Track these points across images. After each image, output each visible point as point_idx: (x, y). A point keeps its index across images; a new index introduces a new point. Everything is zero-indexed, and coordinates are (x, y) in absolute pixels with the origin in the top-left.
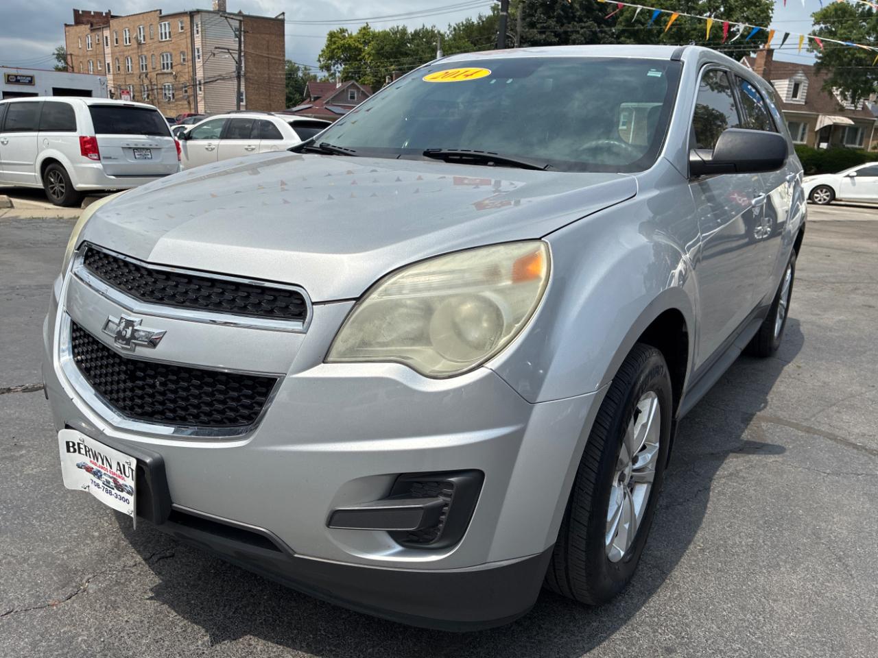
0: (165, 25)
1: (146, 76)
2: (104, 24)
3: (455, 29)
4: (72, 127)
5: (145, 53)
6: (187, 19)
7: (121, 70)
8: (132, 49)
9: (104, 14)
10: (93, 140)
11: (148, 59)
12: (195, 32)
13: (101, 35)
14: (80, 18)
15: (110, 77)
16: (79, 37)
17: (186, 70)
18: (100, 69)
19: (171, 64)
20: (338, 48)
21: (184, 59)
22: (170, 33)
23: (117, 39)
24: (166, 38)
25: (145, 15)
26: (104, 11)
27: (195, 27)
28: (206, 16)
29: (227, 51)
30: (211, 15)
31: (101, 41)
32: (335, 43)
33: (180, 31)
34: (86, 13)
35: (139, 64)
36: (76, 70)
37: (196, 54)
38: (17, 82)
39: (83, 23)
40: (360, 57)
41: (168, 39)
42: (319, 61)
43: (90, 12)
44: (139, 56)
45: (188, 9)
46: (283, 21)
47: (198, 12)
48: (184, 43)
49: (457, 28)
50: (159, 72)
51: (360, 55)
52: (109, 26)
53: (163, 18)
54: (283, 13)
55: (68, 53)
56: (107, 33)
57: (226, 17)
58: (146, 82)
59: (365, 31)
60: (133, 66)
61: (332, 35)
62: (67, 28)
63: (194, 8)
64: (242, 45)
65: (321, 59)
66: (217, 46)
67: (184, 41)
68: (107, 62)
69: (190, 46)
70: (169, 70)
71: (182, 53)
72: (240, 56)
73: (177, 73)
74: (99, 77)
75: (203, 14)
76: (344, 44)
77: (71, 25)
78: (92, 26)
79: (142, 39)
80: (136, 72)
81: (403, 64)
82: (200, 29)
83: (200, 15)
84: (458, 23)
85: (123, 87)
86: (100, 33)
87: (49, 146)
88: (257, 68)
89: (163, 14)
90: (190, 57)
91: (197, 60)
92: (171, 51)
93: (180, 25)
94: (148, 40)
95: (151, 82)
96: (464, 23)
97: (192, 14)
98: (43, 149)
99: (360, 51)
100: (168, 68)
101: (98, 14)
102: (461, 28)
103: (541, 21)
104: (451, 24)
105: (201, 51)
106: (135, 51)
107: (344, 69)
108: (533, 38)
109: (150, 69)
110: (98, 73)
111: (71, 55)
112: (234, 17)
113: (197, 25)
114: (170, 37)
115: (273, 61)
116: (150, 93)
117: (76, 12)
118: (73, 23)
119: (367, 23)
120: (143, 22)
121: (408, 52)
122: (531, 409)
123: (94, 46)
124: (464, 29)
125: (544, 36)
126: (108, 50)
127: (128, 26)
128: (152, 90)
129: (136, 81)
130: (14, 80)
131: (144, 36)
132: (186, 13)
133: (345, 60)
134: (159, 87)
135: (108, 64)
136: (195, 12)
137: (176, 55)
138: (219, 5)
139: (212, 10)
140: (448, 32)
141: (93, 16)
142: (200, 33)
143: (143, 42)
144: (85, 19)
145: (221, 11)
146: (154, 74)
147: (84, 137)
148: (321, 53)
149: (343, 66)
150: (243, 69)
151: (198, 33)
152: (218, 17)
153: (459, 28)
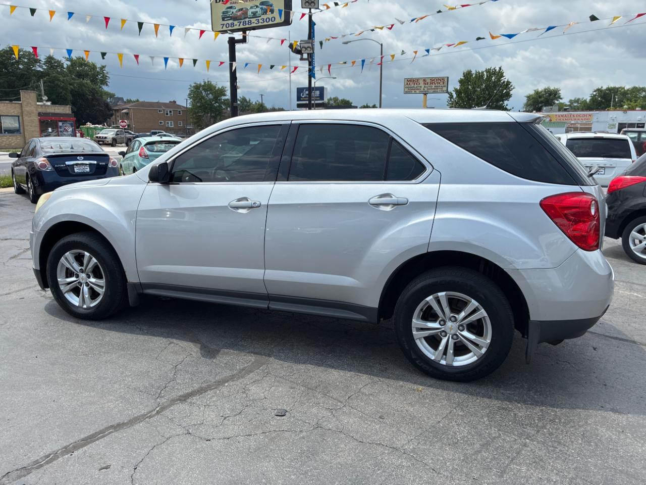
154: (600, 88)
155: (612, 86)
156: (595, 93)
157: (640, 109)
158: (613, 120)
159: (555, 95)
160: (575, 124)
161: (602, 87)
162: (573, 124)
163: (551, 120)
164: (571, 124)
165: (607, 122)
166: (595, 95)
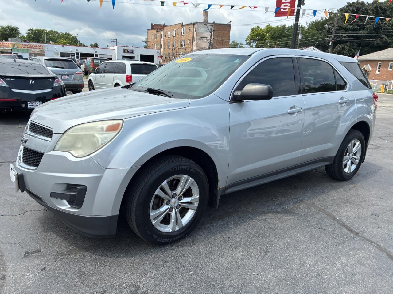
0: (183, 29)
1: (175, 49)
2: (162, 29)
3: (310, 24)
4: (124, 72)
5: (175, 40)
6: (192, 26)
7: (166, 47)
8: (171, 39)
9: (162, 25)
10: (131, 77)
11: (176, 43)
12: (194, 31)
13: (160, 34)
14: (153, 27)
15: (162, 50)
16: (152, 34)
17: (190, 47)
18: (158, 47)
19: (184, 44)
20: (255, 35)
21: (189, 42)
22: (185, 32)
23: (165, 35)
24: (183, 34)
25: (176, 25)
26: (162, 24)
27: (195, 29)
28: (199, 24)
29: (205, 38)
30: (201, 24)
31: (160, 36)
32: (254, 33)
33: (189, 31)
34: (156, 25)
35: (173, 44)
36: (150, 48)
37: (194, 40)
38: (128, 52)
39: (154, 29)
40: (264, 39)
41: (184, 34)
42: (246, 41)
43: (157, 24)
44: (173, 42)
45: (193, 22)
46: (230, 25)
47: (196, 23)
48: (190, 36)
49: (311, 24)
50: (180, 47)
51: (264, 38)
52: (163, 30)
53: (183, 26)
54: (231, 22)
55: (148, 41)
56: (162, 33)
57: (206, 25)
58: (175, 52)
59: (268, 27)
60: (170, 46)
61: (253, 29)
62: (148, 31)
63: (195, 22)
64: (212, 36)
65: (247, 40)
66: (202, 36)
67: (190, 35)
68: (161, 44)
69: (192, 37)
70: (183, 47)
71: (189, 40)
72: (211, 40)
73: (186, 48)
74: (157, 50)
75: (198, 24)
76: (257, 33)
77: (150, 30)
78: (157, 30)
79: (175, 35)
80: (171, 48)
81: (283, 41)
82: (196, 30)
83: (197, 24)
84: (311, 21)
85: (166, 54)
86: (160, 33)
87: (117, 78)
88: (218, 45)
89: (183, 24)
90: (191, 41)
91: (194, 42)
92: (185, 39)
93: (189, 29)
94: (177, 35)
95: (176, 52)
96: (315, 21)
97: (194, 24)
98: (115, 80)
99: (265, 36)
100: (183, 46)
101: (160, 25)
102: (313, 24)
103: (351, 19)
104: (308, 22)
105: (196, 39)
106: (171, 40)
107: (257, 44)
108: (346, 27)
109: (176, 47)
110: (157, 48)
111: (149, 41)
112: (210, 25)
113: (195, 28)
114: (185, 34)
115: (225, 42)
116: (175, 56)
117: (152, 24)
118: (151, 29)
119: (269, 23)
120: (175, 28)
121: (286, 35)
122: (105, 170)
123: (157, 38)
124: (314, 24)
125: (352, 26)
126: (162, 39)
127: (170, 29)
128: (176, 55)
129: (171, 51)
130: (127, 52)
131: (175, 34)
132: (192, 24)
133: (257, 40)
134: (179, 53)
135: (162, 45)
136: (195, 23)
137: (186, 41)
138: (205, 20)
139: (202, 22)
140: (306, 26)
141: (158, 26)
142: (196, 31)
143: (175, 36)
144: (155, 27)
145: (206, 22)
146: (178, 48)
147: (128, 76)
148: (247, 37)
149: (257, 43)
150: (212, 46)
151: (195, 32)
152: (203, 24)
153: (312, 24)
154: (32, 29)
155: (39, 29)
156: (29, 32)
157: (69, 45)
158: (57, 50)
159: (16, 31)
160: (34, 51)
161: (33, 28)
162: (33, 51)
163: (18, 47)
164: (32, 51)
165: (53, 51)
166: (30, 33)
